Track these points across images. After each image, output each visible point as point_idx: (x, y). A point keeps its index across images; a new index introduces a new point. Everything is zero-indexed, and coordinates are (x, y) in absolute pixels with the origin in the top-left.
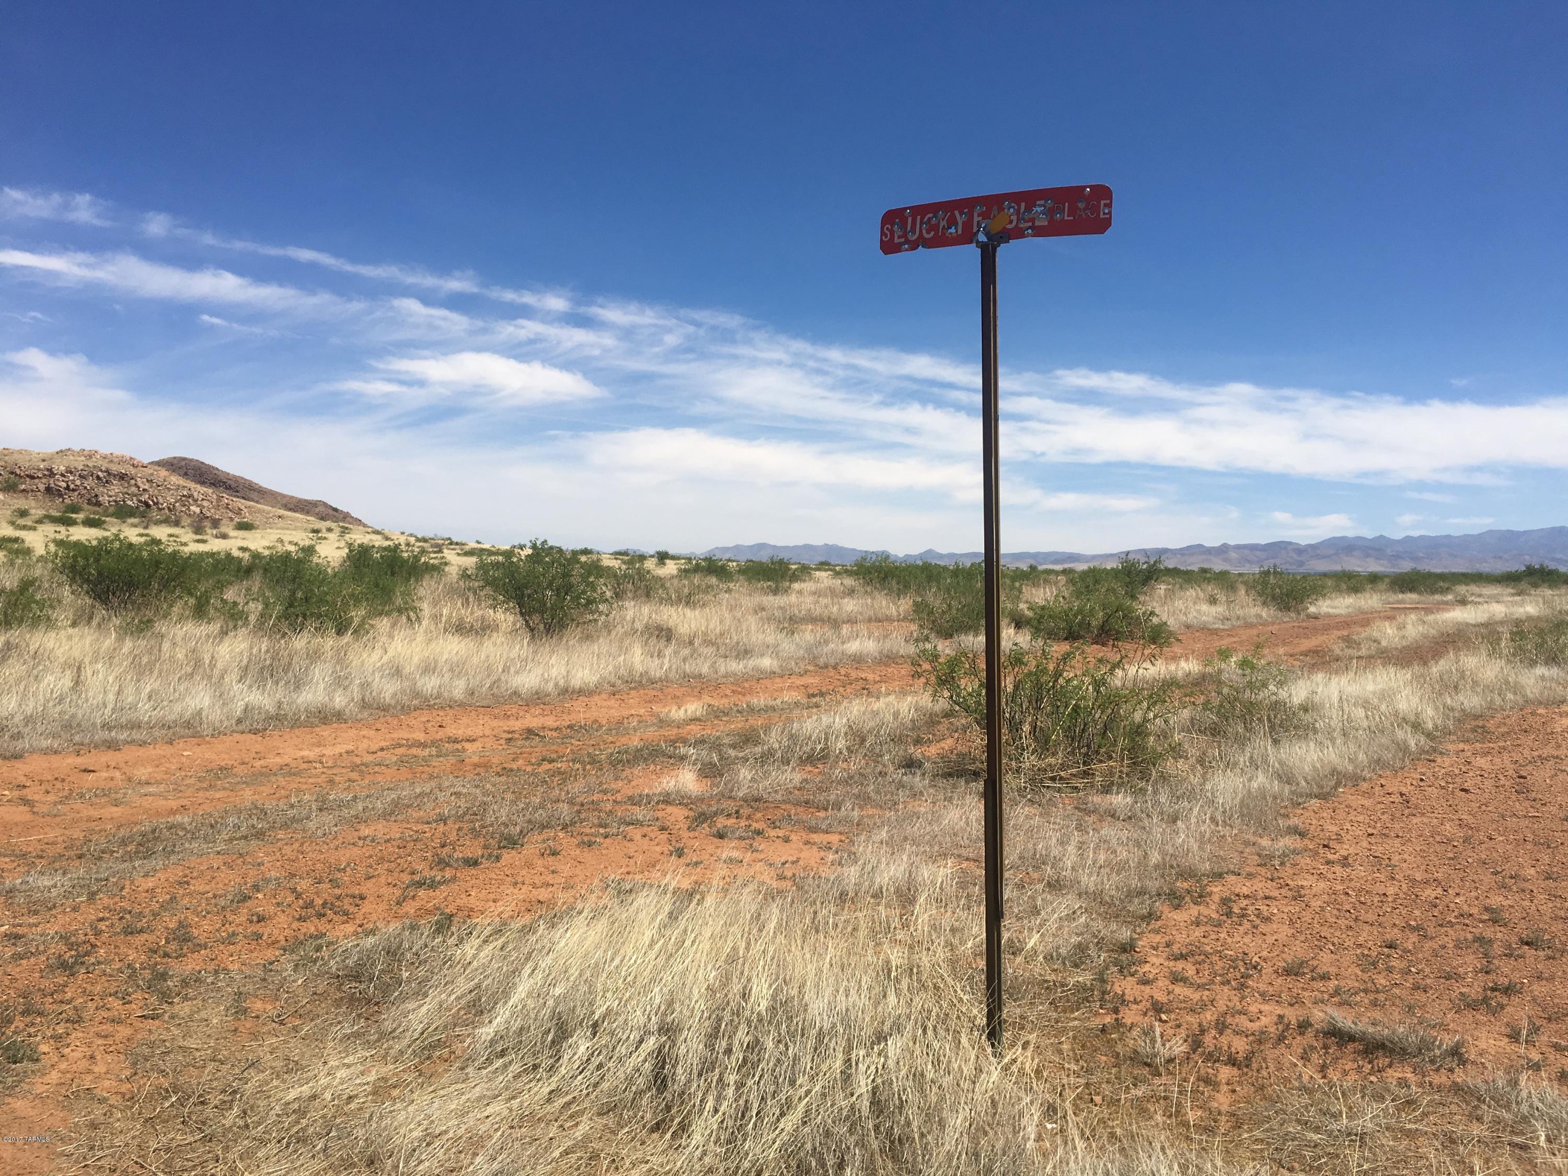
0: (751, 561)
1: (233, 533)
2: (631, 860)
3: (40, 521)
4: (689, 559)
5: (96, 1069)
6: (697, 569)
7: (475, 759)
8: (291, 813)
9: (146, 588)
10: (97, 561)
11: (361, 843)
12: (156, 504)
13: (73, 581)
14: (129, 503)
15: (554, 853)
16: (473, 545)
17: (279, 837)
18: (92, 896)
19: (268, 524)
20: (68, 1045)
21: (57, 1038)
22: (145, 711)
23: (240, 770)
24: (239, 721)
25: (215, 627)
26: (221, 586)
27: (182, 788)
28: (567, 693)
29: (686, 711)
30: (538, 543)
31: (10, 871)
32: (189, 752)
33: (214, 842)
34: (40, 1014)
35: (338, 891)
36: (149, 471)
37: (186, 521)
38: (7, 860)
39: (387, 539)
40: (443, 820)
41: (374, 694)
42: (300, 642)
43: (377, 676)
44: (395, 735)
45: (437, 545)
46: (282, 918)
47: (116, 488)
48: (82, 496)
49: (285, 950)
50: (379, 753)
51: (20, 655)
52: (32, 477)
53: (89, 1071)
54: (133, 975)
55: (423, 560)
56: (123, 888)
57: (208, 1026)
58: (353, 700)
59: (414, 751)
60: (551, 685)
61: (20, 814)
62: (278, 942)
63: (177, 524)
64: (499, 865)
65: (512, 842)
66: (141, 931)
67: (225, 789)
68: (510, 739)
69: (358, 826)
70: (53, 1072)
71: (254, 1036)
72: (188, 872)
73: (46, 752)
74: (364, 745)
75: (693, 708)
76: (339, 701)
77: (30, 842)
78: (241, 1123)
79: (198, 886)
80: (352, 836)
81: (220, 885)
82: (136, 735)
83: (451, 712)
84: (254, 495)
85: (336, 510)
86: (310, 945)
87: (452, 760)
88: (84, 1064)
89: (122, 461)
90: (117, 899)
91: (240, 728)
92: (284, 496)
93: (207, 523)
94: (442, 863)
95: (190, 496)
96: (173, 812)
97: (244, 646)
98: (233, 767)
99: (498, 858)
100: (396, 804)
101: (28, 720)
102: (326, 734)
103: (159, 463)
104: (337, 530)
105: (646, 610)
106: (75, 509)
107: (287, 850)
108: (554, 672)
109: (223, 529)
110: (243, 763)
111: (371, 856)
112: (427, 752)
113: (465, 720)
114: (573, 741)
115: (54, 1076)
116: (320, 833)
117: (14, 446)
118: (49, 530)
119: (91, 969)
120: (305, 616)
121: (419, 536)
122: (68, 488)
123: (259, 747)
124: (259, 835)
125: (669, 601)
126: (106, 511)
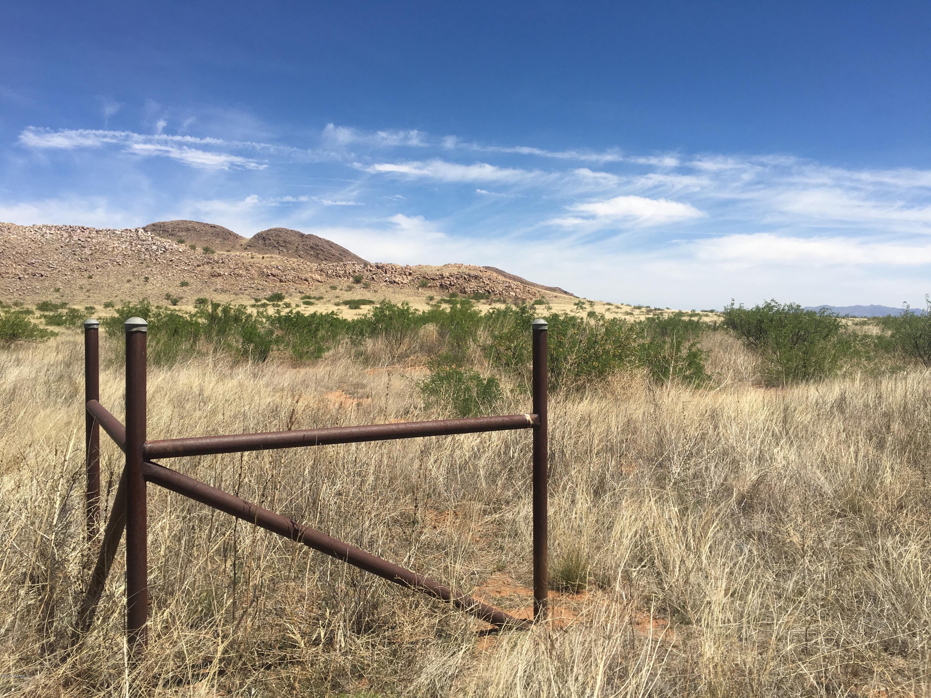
12: (493, 291)
14: (480, 291)
19: (550, 301)
36: (488, 273)
37: (509, 300)
47: (473, 284)
48: (457, 288)
52: (434, 279)
63: (504, 302)
89: (475, 269)
93: (519, 301)
95: (510, 287)
106: (454, 295)
117: (423, 264)
122: (450, 284)
126: (469, 296)
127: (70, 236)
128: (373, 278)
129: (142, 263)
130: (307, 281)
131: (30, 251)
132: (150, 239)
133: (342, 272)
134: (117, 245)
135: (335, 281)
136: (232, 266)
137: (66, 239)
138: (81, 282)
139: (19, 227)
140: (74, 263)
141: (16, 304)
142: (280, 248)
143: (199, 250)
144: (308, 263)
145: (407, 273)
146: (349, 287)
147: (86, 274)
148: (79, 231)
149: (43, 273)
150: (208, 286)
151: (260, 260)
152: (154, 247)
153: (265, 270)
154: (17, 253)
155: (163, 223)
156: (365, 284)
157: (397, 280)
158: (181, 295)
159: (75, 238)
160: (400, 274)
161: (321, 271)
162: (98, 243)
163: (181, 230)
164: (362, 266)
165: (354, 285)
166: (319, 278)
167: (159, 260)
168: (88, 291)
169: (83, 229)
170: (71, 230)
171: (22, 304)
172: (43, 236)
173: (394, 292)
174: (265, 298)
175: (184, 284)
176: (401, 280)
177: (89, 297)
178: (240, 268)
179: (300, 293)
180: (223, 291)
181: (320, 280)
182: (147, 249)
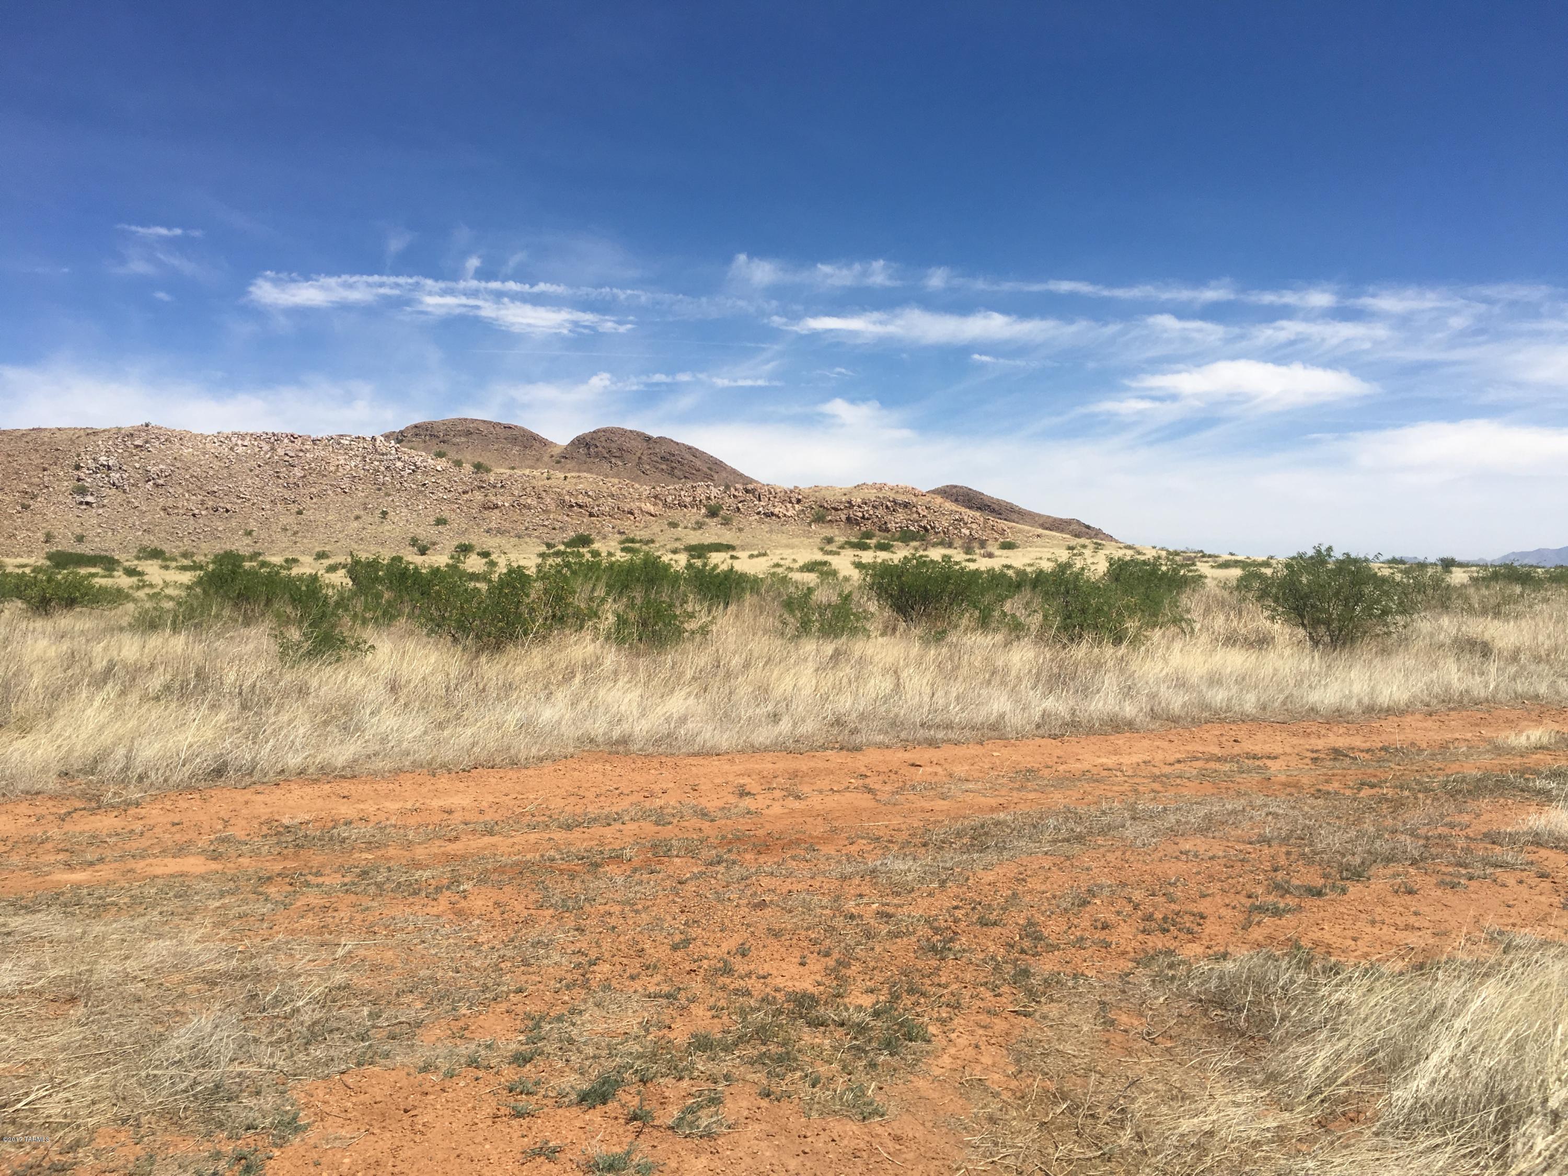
0: (1562, 566)
1: (998, 552)
2: (1512, 910)
3: (842, 547)
4: (1485, 567)
5: (983, 1060)
6: (1495, 576)
7: (1282, 778)
8: (1105, 820)
9: (937, 601)
10: (899, 577)
11: (1184, 857)
12: (933, 528)
13: (879, 596)
14: (912, 528)
15: (1410, 892)
16: (1226, 557)
17: (1099, 842)
18: (943, 883)
19: (1028, 543)
20: (954, 1030)
21: (943, 1022)
22: (955, 713)
23: (1045, 772)
24: (1038, 726)
25: (999, 638)
26: (1002, 599)
27: (997, 787)
28: (1371, 711)
29: (1528, 738)
30: (1323, 549)
31: (869, 852)
32: (999, 753)
33: (1040, 842)
34: (923, 994)
35: (1176, 907)
36: (927, 499)
37: (958, 543)
38: (865, 842)
39: (1139, 553)
40: (1268, 842)
41: (1163, 704)
42: (1080, 652)
43: (1163, 688)
44: (1189, 748)
45: (1189, 558)
46: (1124, 928)
47: (901, 516)
48: (874, 523)
49: (1138, 963)
50: (1177, 766)
51: (848, 661)
52: (836, 509)
53: (977, 1061)
54: (997, 968)
55: (1182, 573)
56: (968, 879)
57: (1079, 1032)
58: (1141, 709)
59: (1213, 765)
60: (1354, 701)
61: (865, 800)
62: (1127, 953)
63: (950, 545)
64: (1345, 897)
65: (1357, 874)
66: (995, 924)
67: (1035, 790)
68: (1316, 759)
69: (1177, 840)
70: (945, 1056)
71: (1129, 1052)
72: (1022, 869)
73: (881, 746)
74: (1160, 756)
75: (1536, 734)
76: (1129, 710)
77: (879, 826)
78: (1138, 1146)
79: (1035, 884)
80: (1171, 849)
81: (1055, 886)
82: (952, 735)
83: (1244, 727)
84: (1015, 516)
85: (1088, 527)
86: (1163, 961)
87: (1258, 777)
88: (971, 1052)
89: (906, 491)
90: (965, 889)
91: (1041, 731)
92: (1039, 515)
93: (976, 544)
94: (1283, 889)
95: (961, 520)
96: (992, 810)
97: (1031, 654)
98: (1039, 770)
99: (1344, 891)
100: (1208, 817)
101: (862, 717)
102: (1120, 742)
103: (936, 492)
104: (1091, 546)
105: (1445, 621)
106: (868, 535)
107: (1110, 857)
108: (1356, 688)
109: (990, 549)
110: (1047, 767)
111: (1198, 873)
112: (1226, 767)
113: (1260, 736)
114: (1393, 766)
115: (946, 1060)
116: (1139, 843)
117: (823, 484)
118: (849, 555)
119: (959, 955)
120: (1081, 627)
121: (1171, 550)
122: (863, 517)
123: (1058, 752)
124: (1080, 839)
125: (1471, 610)
126: (893, 536)
127: (273, 449)
128: (738, 508)
129: (379, 489)
130: (632, 514)
131: (211, 473)
132: (393, 452)
133: (688, 500)
134: (342, 462)
135: (676, 514)
136: (516, 493)
137: (266, 453)
138: (284, 520)
139: (196, 436)
140: (276, 491)
141: (185, 555)
142: (613, 460)
143: (468, 468)
144: (637, 486)
145: (794, 500)
146: (697, 523)
147: (294, 508)
148: (286, 441)
149: (229, 506)
150: (478, 525)
151: (561, 482)
152: (399, 464)
153: (567, 497)
154: (192, 476)
155: (431, 423)
156: (724, 518)
157: (776, 511)
158: (434, 539)
159: (281, 452)
160: (783, 502)
161: (656, 497)
162: (315, 459)
163: (458, 434)
164: (722, 488)
165: (707, 520)
166: (652, 509)
167: (405, 484)
168: (295, 533)
169: (293, 438)
170: (274, 439)
171: (193, 555)
172: (232, 449)
173: (771, 531)
174: (563, 543)
175: (440, 522)
176: (783, 510)
177: (295, 543)
178: (529, 496)
179: (620, 533)
180: (500, 532)
181: (653, 512)
182: (387, 468)
